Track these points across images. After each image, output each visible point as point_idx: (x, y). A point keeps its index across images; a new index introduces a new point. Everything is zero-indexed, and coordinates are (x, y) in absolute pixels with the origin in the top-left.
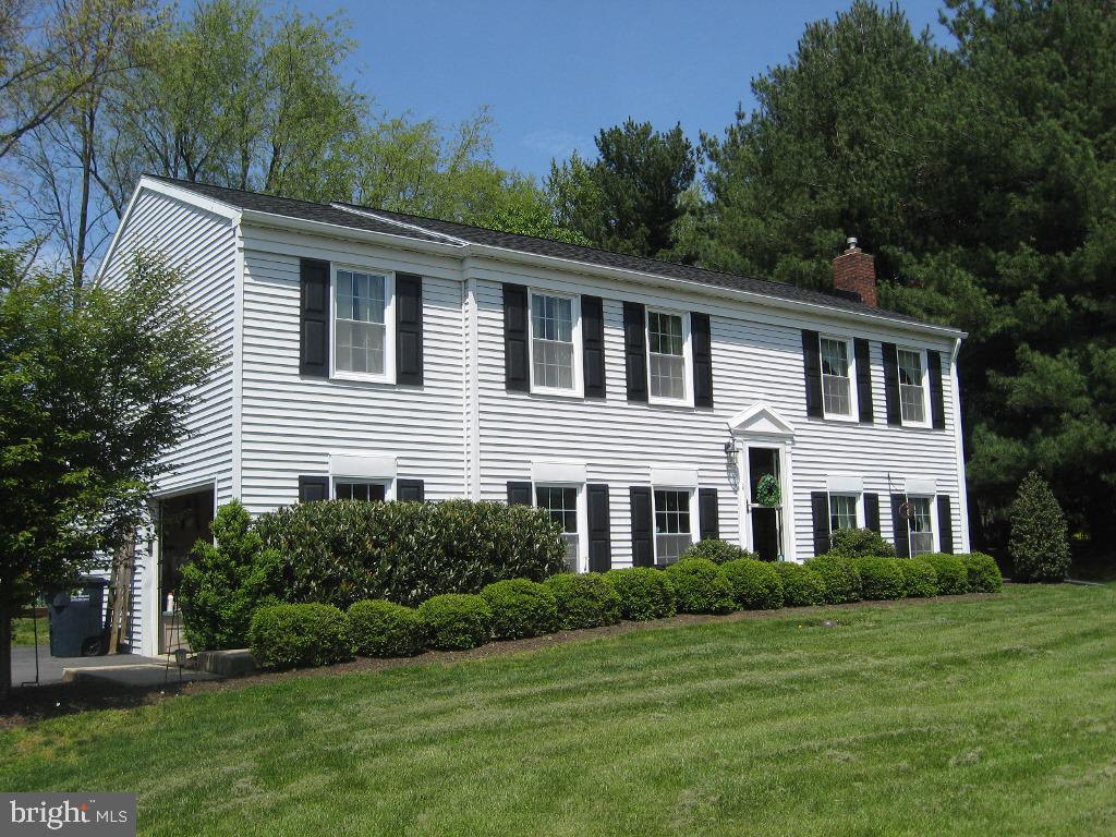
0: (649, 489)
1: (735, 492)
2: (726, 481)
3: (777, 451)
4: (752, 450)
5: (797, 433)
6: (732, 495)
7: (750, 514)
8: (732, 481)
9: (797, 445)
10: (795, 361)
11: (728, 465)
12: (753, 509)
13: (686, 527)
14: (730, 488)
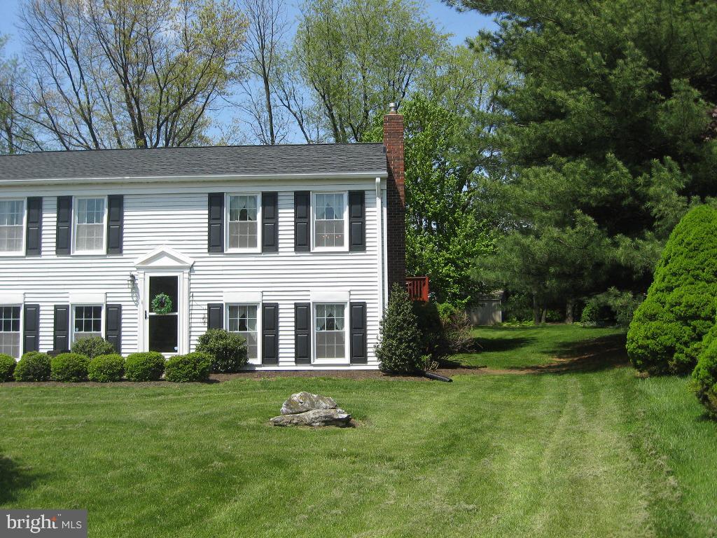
0: (68, 306)
1: (137, 305)
2: (131, 299)
3: (176, 278)
4: (152, 279)
5: (196, 264)
6: (135, 307)
7: (148, 320)
8: (135, 299)
9: (196, 273)
10: (201, 216)
11: (132, 289)
12: (151, 317)
13: (98, 328)
14: (133, 303)
